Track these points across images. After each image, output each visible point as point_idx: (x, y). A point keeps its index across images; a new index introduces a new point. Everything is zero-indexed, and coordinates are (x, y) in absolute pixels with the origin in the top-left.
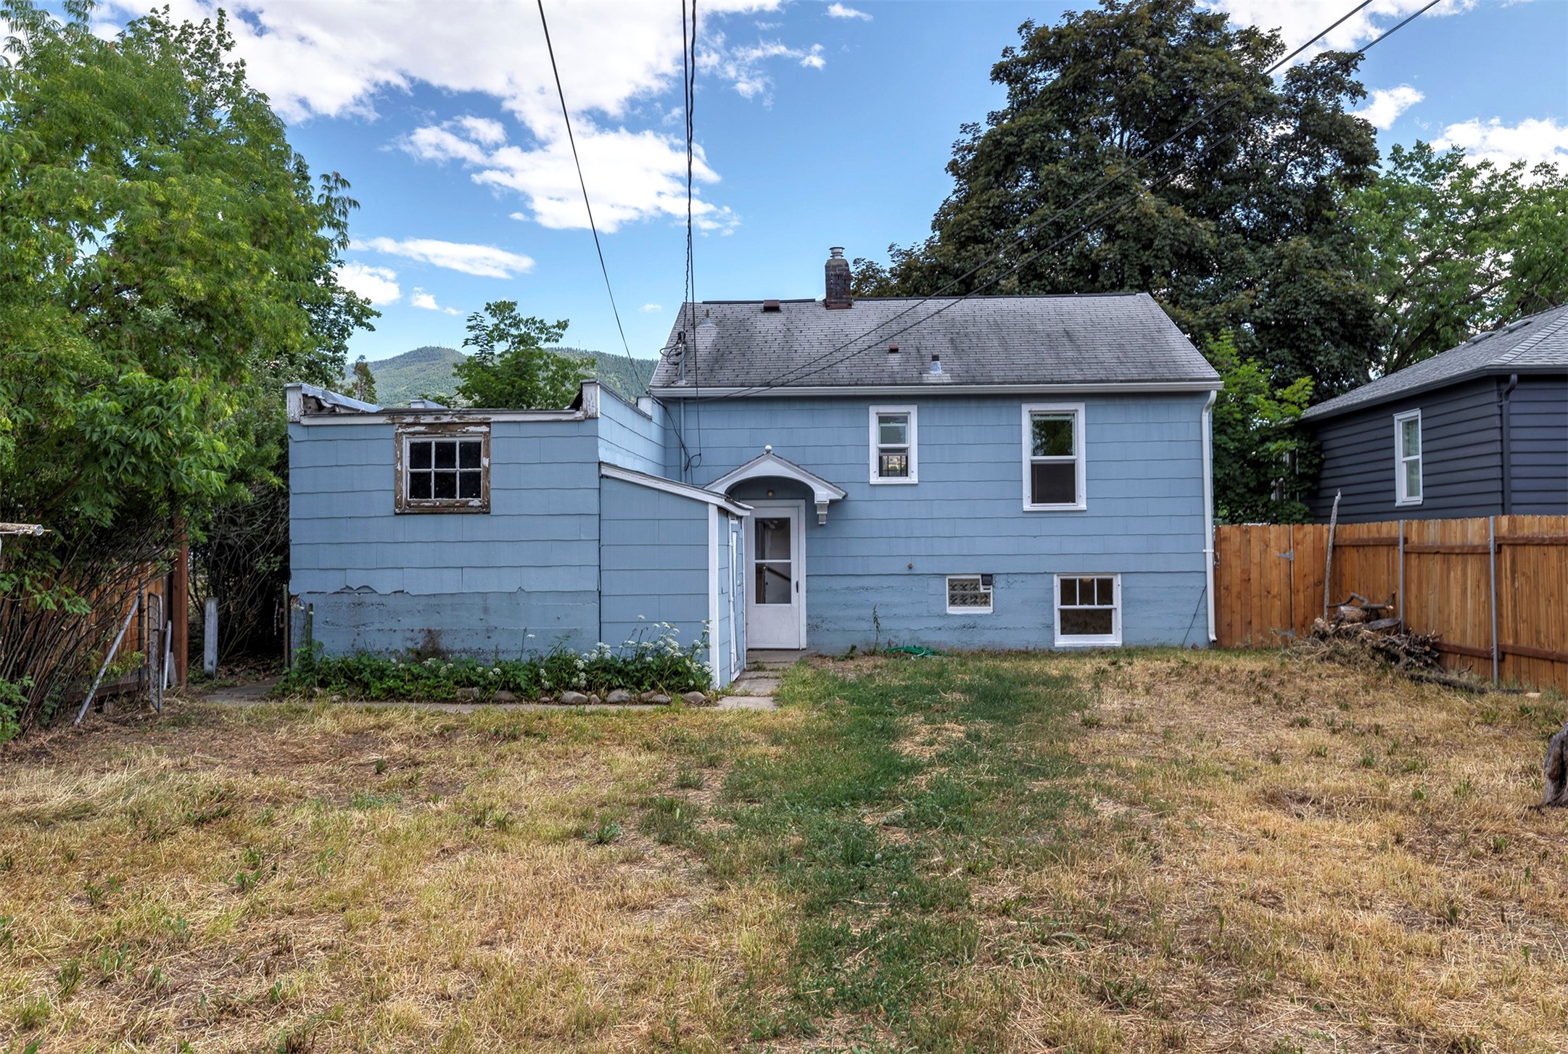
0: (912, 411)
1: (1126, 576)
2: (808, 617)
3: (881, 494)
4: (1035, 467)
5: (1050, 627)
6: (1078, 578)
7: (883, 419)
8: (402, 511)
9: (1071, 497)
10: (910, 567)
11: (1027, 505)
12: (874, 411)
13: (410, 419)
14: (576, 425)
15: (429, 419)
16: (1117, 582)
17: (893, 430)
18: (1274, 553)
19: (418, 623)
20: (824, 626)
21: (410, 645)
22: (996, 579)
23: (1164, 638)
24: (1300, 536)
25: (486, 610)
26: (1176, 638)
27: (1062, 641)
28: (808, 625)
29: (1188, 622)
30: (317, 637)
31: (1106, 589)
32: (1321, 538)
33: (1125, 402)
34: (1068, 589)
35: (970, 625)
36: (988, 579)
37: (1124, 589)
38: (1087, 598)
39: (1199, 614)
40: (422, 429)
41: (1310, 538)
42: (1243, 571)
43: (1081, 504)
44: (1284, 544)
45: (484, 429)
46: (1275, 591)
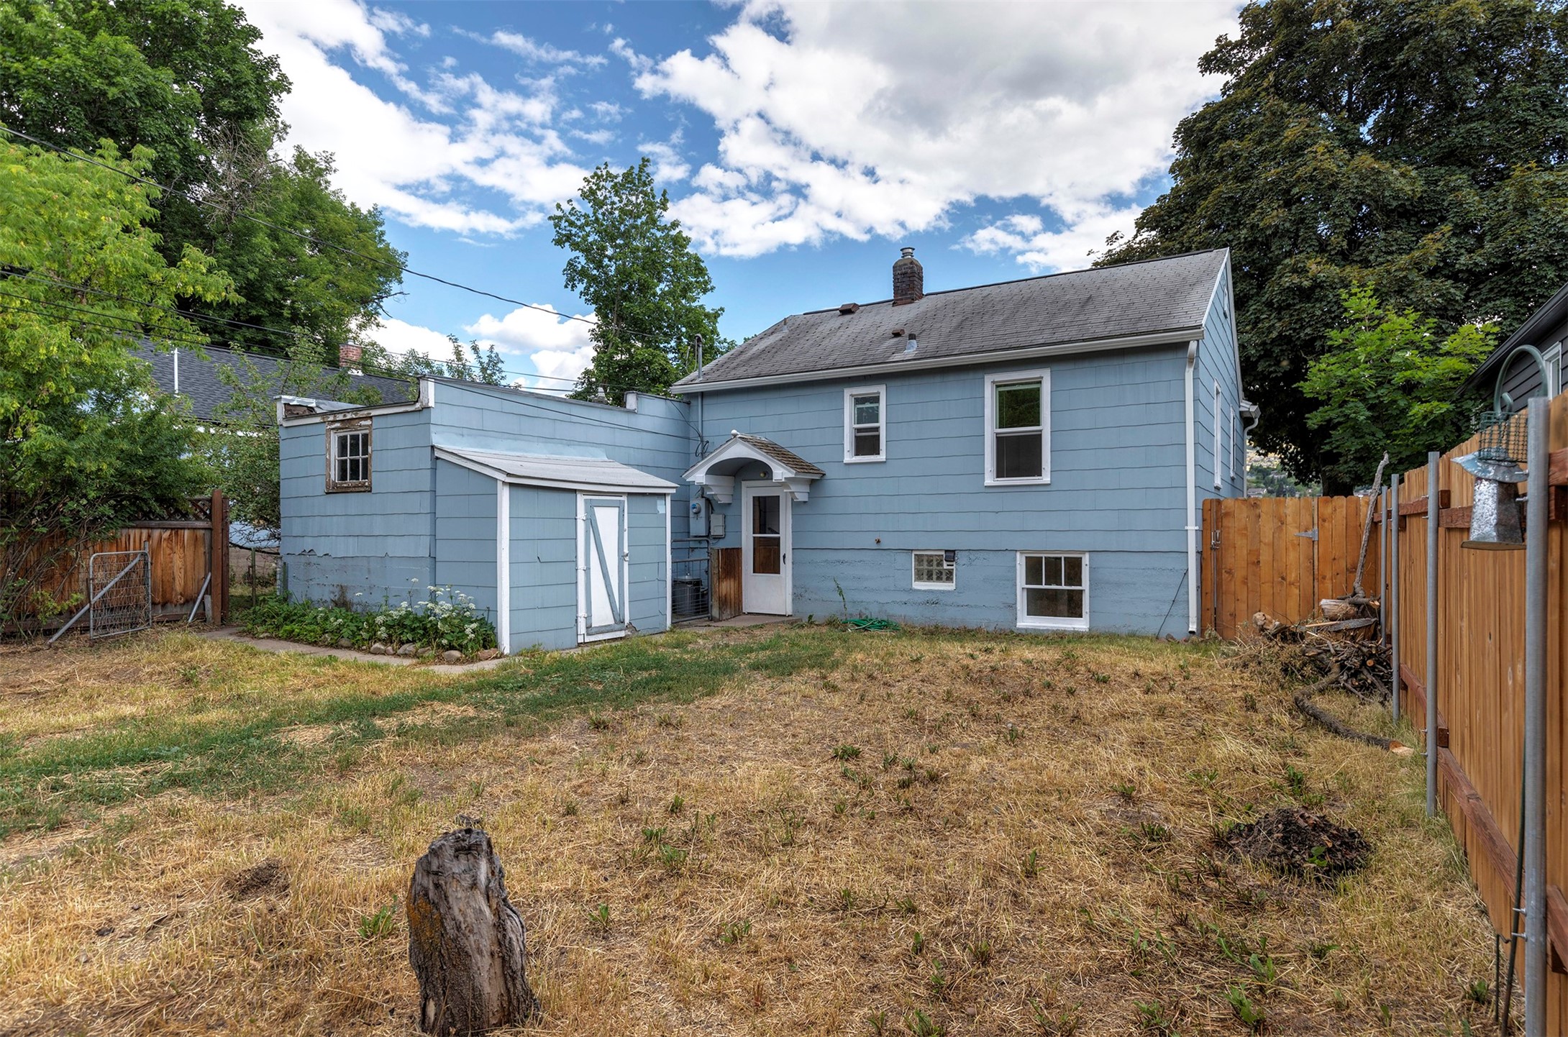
0: (881, 390)
1: (1093, 554)
2: (794, 586)
3: (854, 472)
4: (1000, 441)
5: (1012, 607)
6: (1043, 556)
7: (859, 400)
8: (333, 490)
9: (1037, 471)
10: (878, 542)
11: (990, 479)
12: (849, 393)
13: (331, 418)
14: (417, 415)
15: (340, 417)
16: (1086, 560)
17: (867, 409)
18: (1292, 531)
19: (335, 579)
20: (807, 595)
21: (332, 596)
22: (958, 555)
23: (1136, 625)
24: (1328, 510)
25: (369, 571)
26: (1152, 627)
27: (1026, 622)
28: (794, 594)
29: (1166, 608)
30: (291, 589)
31: (1074, 567)
32: (1357, 514)
33: (1096, 363)
34: (1034, 568)
35: (934, 601)
36: (951, 555)
37: (1092, 569)
38: (1053, 577)
39: (1178, 601)
40: (338, 425)
41: (1342, 512)
42: (1250, 552)
43: (1046, 478)
44: (1306, 519)
45: (368, 422)
46: (1292, 577)
